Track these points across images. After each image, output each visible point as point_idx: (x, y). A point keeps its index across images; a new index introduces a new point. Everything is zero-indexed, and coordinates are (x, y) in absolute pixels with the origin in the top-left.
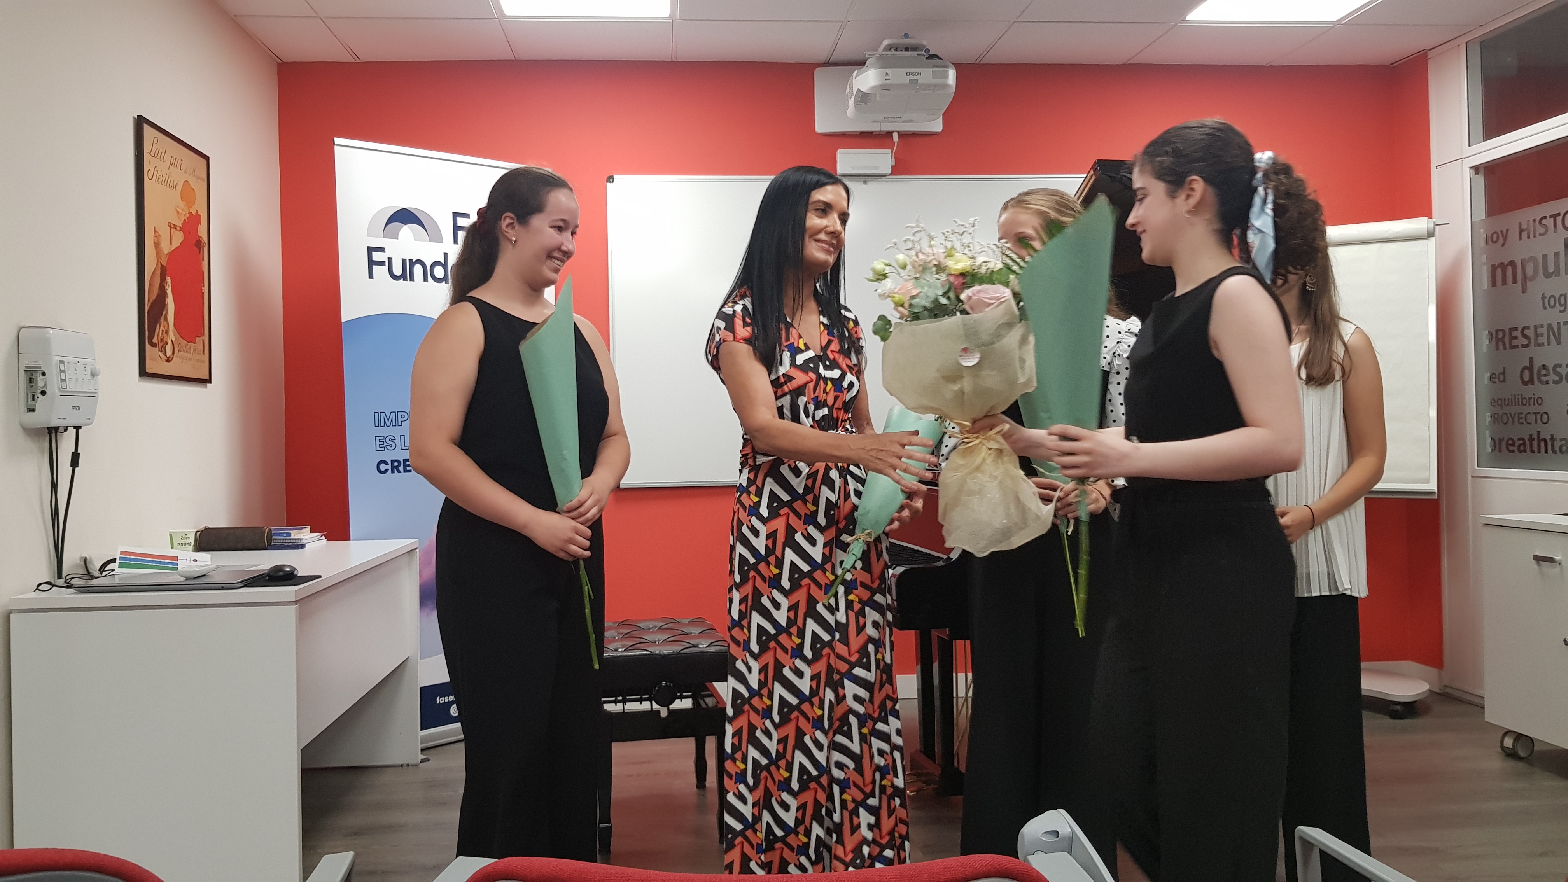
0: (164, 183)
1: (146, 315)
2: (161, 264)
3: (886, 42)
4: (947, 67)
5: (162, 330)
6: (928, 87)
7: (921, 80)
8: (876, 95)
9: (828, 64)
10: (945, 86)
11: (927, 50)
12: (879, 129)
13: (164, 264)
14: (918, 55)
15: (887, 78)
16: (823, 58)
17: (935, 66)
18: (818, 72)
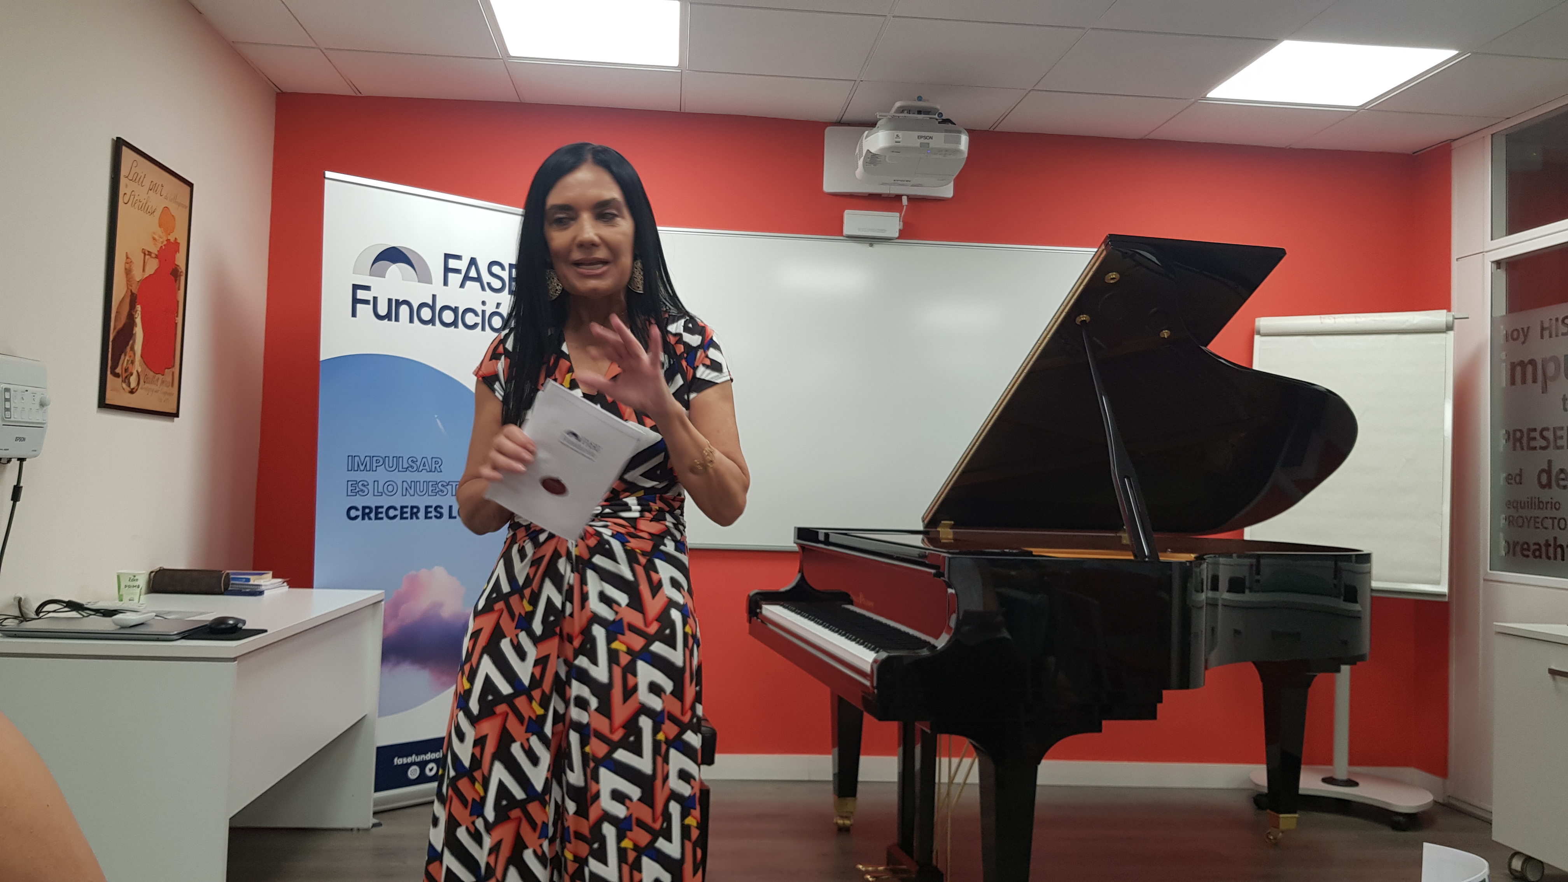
0: (140, 208)
1: (111, 343)
2: (131, 291)
3: (898, 104)
4: (960, 132)
5: (128, 361)
6: (939, 151)
7: (933, 144)
8: (885, 156)
9: (839, 123)
10: (958, 151)
11: (941, 115)
12: (889, 192)
13: (135, 291)
14: (930, 118)
15: (898, 140)
16: (834, 118)
17: (946, 131)
18: (828, 131)
